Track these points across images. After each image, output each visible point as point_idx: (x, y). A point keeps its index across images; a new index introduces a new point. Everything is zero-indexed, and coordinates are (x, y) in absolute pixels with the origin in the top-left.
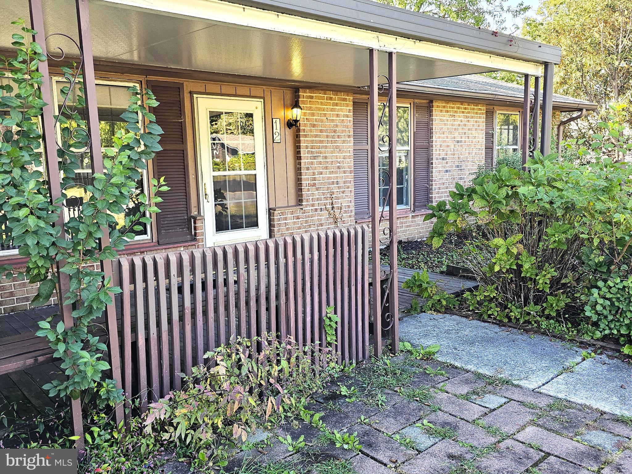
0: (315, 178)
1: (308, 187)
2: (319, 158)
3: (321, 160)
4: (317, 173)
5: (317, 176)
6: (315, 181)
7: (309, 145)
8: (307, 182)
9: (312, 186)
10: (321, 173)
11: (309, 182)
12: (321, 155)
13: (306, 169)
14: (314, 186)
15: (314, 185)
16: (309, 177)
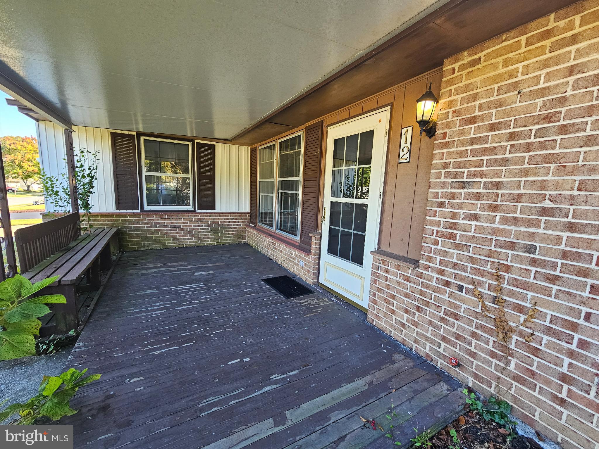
0: (456, 223)
1: (434, 237)
2: (475, 185)
3: (481, 191)
4: (462, 216)
5: (461, 221)
6: (455, 229)
7: (452, 161)
8: (435, 229)
9: (446, 238)
10: (475, 217)
11: (441, 229)
12: (483, 180)
13: (436, 205)
14: (449, 238)
15: (452, 236)
16: (442, 220)
